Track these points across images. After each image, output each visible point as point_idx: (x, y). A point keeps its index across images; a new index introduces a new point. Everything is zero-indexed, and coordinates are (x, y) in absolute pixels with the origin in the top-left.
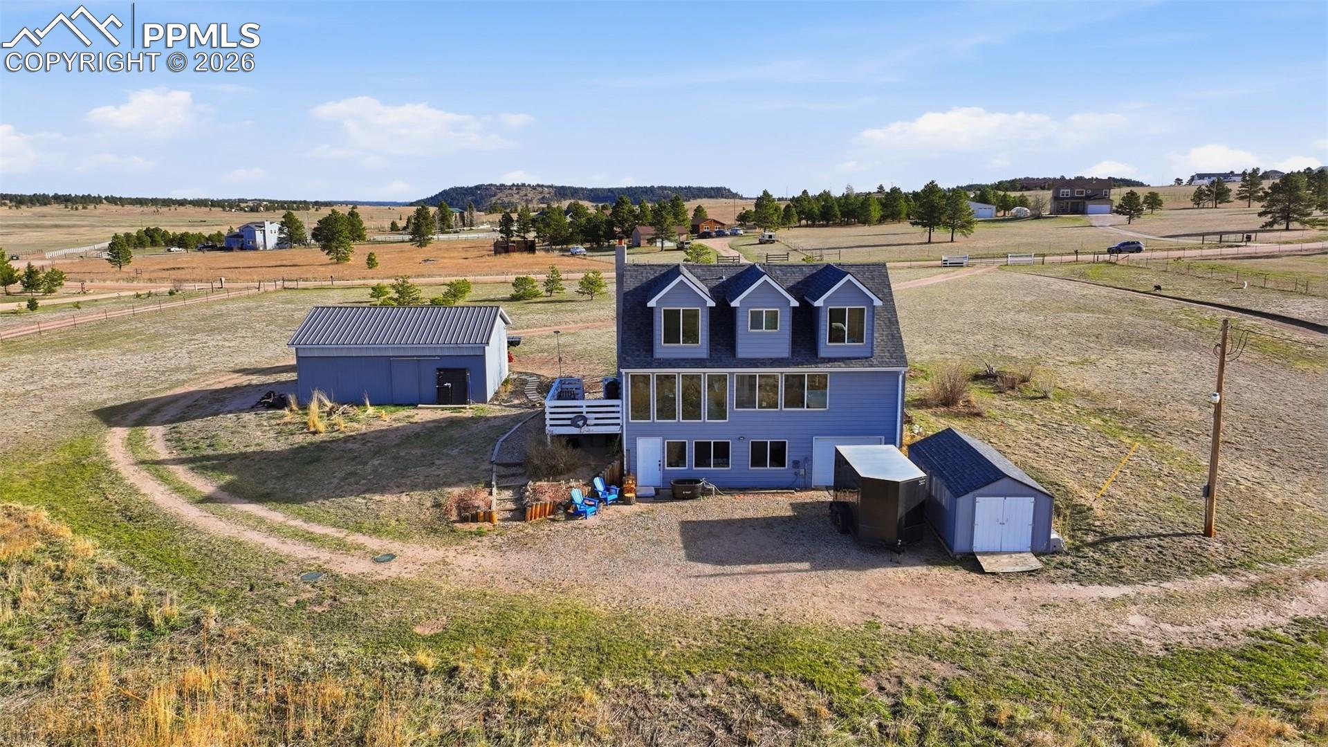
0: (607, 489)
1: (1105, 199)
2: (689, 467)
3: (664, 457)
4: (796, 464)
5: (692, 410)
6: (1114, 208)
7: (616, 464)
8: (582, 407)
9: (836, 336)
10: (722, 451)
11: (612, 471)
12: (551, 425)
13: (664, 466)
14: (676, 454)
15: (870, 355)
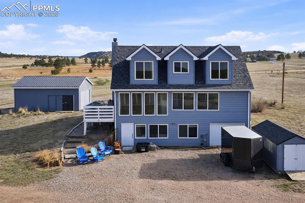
0: (107, 149)
1: (273, 57)
2: (147, 137)
3: (134, 133)
4: (202, 136)
5: (150, 110)
6: (276, 59)
7: (111, 136)
8: (97, 109)
9: (215, 75)
10: (163, 130)
11: (109, 139)
12: (86, 118)
13: (134, 137)
14: (141, 131)
15: (231, 83)
